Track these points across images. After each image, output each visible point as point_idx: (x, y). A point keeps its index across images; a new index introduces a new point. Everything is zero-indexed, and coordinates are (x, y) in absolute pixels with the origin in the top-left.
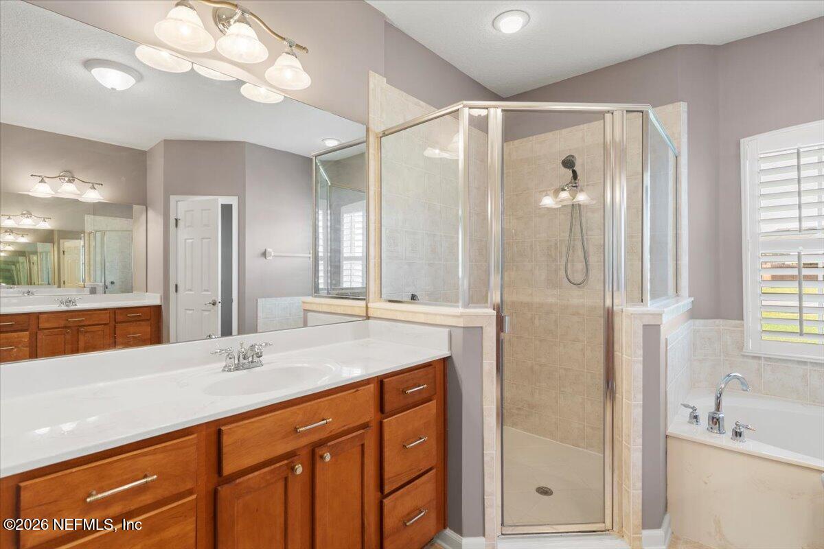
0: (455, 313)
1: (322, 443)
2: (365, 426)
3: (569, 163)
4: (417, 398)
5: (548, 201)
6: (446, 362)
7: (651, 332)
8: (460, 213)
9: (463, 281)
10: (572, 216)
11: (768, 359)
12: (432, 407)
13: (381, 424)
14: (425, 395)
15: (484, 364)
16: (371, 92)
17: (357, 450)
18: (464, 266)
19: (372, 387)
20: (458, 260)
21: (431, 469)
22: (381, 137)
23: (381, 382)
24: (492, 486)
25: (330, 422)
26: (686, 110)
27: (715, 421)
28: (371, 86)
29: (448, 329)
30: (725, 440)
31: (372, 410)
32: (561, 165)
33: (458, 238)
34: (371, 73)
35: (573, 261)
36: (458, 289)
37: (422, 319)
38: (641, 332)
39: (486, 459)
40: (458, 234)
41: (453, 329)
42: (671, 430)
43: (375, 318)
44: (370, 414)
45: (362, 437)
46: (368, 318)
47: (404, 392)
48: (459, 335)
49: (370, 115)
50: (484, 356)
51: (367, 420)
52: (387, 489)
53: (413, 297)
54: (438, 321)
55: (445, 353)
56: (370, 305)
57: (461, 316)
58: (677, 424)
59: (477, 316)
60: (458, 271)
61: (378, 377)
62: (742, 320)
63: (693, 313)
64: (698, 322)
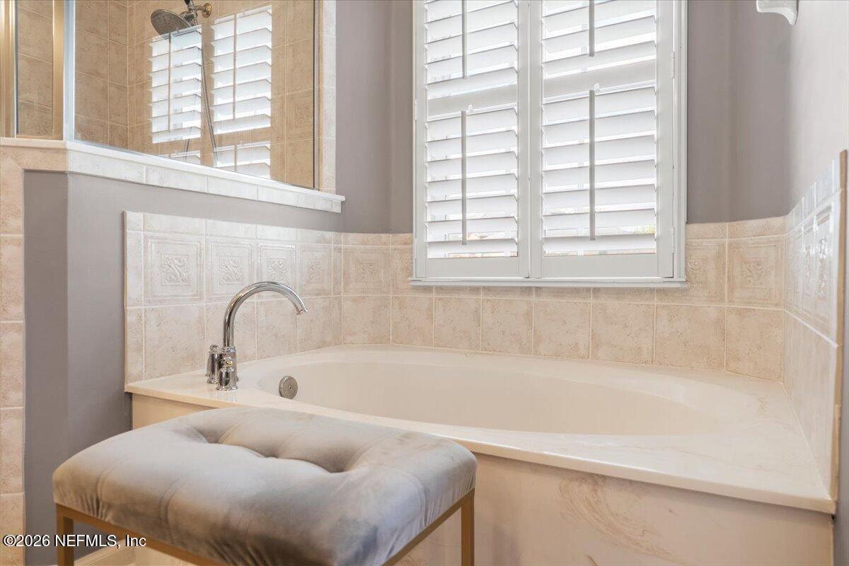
62: (412, 232)
63: (343, 222)
64: (352, 237)
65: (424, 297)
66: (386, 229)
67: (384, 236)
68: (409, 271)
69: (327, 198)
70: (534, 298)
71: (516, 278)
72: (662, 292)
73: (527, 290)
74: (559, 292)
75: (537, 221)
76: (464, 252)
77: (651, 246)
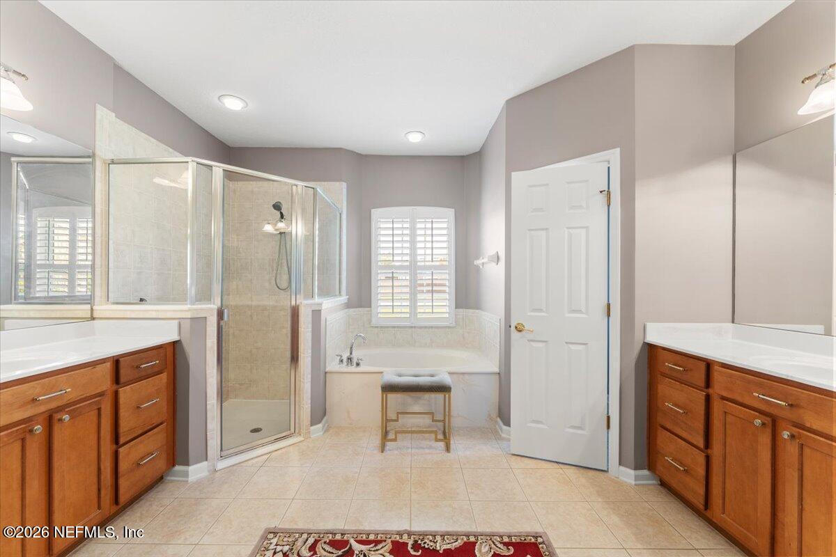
0: (185, 310)
1: (60, 409)
2: (101, 394)
3: (277, 207)
4: (149, 372)
5: (269, 228)
6: (175, 345)
7: (317, 314)
8: (189, 231)
9: (191, 287)
10: (280, 242)
11: (381, 327)
12: (164, 376)
13: (116, 394)
14: (156, 369)
15: (207, 343)
16: (97, 122)
17: (94, 413)
18: (192, 278)
19: (108, 365)
20: (186, 271)
21: (161, 424)
22: (109, 164)
23: (116, 362)
24: (213, 426)
25: (69, 392)
26: (346, 187)
27: (350, 359)
28: (98, 117)
29: (177, 321)
30: (353, 369)
31: (109, 383)
32: (272, 208)
33: (187, 253)
34: (98, 107)
35: (280, 273)
36: (186, 294)
37: (154, 315)
38: (311, 313)
39: (208, 407)
40: (187, 249)
41: (180, 320)
42: (328, 369)
43: (101, 318)
44: (106, 384)
45: (99, 402)
46: (93, 318)
47: (138, 367)
48: (186, 325)
49: (97, 142)
50: (207, 338)
51: (105, 389)
52: (122, 441)
53: (141, 300)
54: (169, 315)
55: (175, 337)
56: (94, 308)
57: (189, 310)
58: (332, 365)
59: (202, 309)
60: (187, 281)
61: (113, 357)
62: (371, 307)
63: (349, 305)
64: (352, 310)
65: (376, 329)
66: (360, 306)
67: (360, 309)
68: (370, 321)
69: (343, 299)
70: (413, 329)
71: (408, 324)
72: (449, 327)
73: (412, 327)
74: (421, 328)
75: (415, 307)
76: (394, 316)
77: (447, 315)
